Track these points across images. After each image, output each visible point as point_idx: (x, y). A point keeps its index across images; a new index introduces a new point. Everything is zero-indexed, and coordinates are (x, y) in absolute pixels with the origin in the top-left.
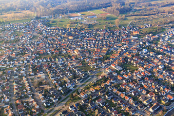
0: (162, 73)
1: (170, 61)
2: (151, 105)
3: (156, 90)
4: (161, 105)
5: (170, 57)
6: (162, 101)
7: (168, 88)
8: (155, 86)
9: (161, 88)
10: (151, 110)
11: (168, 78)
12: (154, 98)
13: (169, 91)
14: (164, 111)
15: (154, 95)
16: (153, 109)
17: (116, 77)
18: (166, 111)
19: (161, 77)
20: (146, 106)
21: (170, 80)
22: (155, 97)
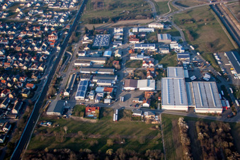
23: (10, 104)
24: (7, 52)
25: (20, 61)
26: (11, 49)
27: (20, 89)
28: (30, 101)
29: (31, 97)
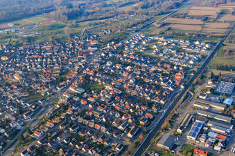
0: (134, 88)
1: (141, 72)
2: (128, 129)
3: (131, 110)
4: (140, 126)
5: (140, 68)
6: (141, 122)
7: (144, 105)
8: (130, 105)
9: (137, 106)
10: (129, 135)
11: (143, 93)
12: (130, 120)
13: (146, 108)
14: (144, 133)
15: (130, 117)
16: (131, 134)
17: (79, 102)
18: (147, 133)
19: (134, 93)
20: (123, 132)
21: (146, 95)
22: (132, 119)
23: (127, 127)
24: (137, 82)
25: (146, 92)
26: (141, 80)
27: (140, 116)
28: (145, 129)
29: (147, 126)
